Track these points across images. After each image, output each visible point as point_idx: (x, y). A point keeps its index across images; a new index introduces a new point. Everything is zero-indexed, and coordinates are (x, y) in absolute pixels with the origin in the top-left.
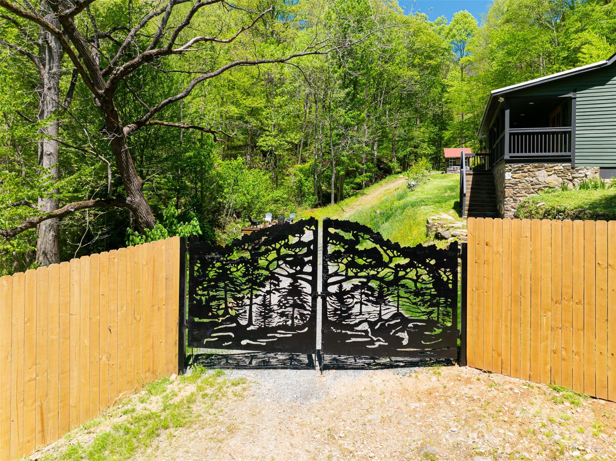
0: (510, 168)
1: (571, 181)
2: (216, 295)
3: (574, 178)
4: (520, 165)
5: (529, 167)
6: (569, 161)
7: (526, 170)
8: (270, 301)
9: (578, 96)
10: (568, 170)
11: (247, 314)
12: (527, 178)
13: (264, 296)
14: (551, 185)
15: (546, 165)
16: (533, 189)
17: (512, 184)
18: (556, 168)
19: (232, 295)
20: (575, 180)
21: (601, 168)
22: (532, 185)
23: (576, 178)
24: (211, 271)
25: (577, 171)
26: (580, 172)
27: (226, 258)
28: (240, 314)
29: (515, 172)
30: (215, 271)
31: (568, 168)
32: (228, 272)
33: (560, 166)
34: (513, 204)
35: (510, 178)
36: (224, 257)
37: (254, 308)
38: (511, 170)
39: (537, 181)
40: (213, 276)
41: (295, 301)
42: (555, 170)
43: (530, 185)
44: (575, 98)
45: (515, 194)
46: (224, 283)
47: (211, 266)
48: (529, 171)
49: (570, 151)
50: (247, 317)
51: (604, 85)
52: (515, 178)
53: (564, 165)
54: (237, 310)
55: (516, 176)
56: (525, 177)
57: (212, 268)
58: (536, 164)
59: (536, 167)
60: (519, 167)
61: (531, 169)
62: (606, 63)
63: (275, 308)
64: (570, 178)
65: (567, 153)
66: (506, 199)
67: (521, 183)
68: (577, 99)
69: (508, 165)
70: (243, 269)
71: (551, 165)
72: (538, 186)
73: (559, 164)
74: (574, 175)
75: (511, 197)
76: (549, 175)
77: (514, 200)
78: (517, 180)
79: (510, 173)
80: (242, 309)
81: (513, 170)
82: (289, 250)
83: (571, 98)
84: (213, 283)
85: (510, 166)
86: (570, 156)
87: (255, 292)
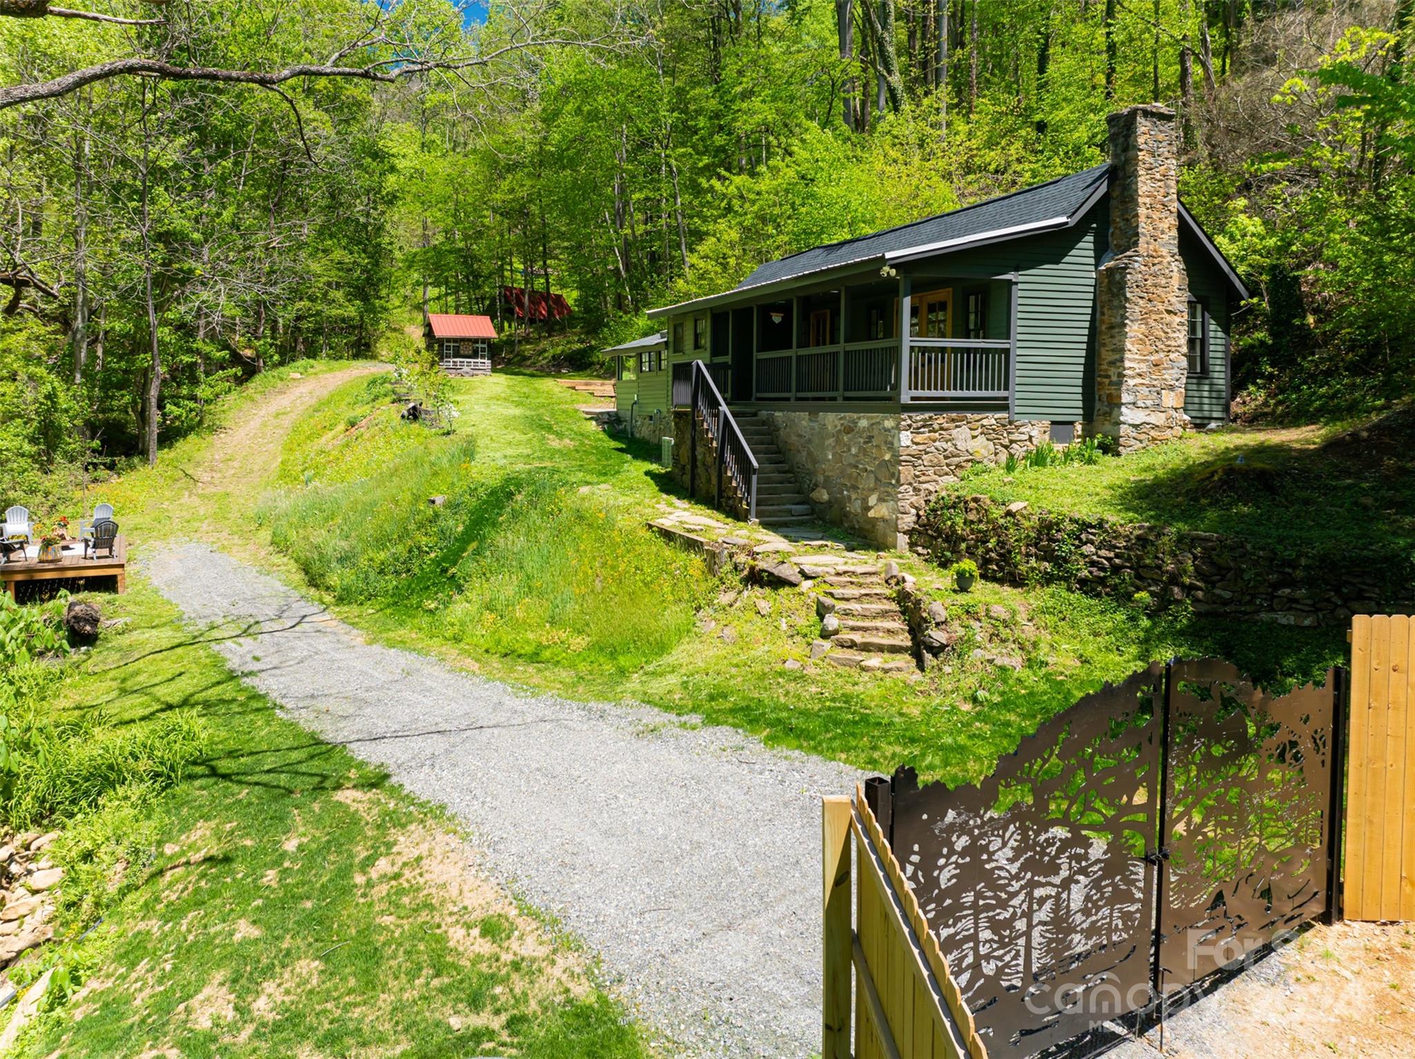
0: (909, 422)
1: (1006, 447)
2: (957, 934)
3: (1012, 442)
4: (927, 415)
5: (941, 420)
6: (1005, 408)
7: (936, 427)
8: (1068, 906)
9: (1021, 279)
10: (1004, 426)
11: (1021, 961)
12: (937, 444)
13: (1058, 897)
14: (977, 457)
15: (969, 415)
16: (948, 465)
17: (913, 456)
18: (985, 422)
19: (990, 919)
20: (1014, 445)
21: (1053, 423)
22: (946, 457)
23: (1015, 442)
24: (946, 865)
25: (1017, 427)
26: (1022, 430)
27: (982, 817)
28: (1007, 965)
29: (917, 431)
30: (956, 863)
31: (1003, 422)
32: (985, 857)
33: (990, 419)
34: (914, 499)
35: (909, 443)
36: (977, 815)
37: (1036, 937)
38: (910, 426)
39: (952, 449)
40: (949, 880)
41: (1115, 886)
42: (983, 426)
43: (941, 457)
44: (1016, 283)
45: (918, 476)
46: (974, 890)
47: (945, 851)
48: (942, 429)
49: (1006, 388)
50: (1021, 968)
51: (1058, 263)
52: (917, 444)
53: (998, 415)
54: (1000, 958)
55: (919, 438)
56: (934, 441)
57: (948, 857)
58: (954, 415)
59: (953, 420)
60: (925, 420)
61: (945, 425)
62: (1066, 223)
63: (1079, 918)
64: (1006, 442)
65: (1003, 393)
66: (902, 489)
67: (927, 453)
68: (1020, 286)
69: (905, 416)
70: (1015, 836)
71: (977, 417)
72: (956, 460)
73: (990, 415)
74: (1013, 437)
75: (910, 484)
76: (974, 437)
77: (915, 489)
78: (921, 447)
79: (908, 433)
80: (1009, 951)
81: (914, 425)
82: (1108, 757)
83: (1010, 283)
84: (948, 902)
85: (910, 418)
86: (1006, 399)
87: (1038, 893)
